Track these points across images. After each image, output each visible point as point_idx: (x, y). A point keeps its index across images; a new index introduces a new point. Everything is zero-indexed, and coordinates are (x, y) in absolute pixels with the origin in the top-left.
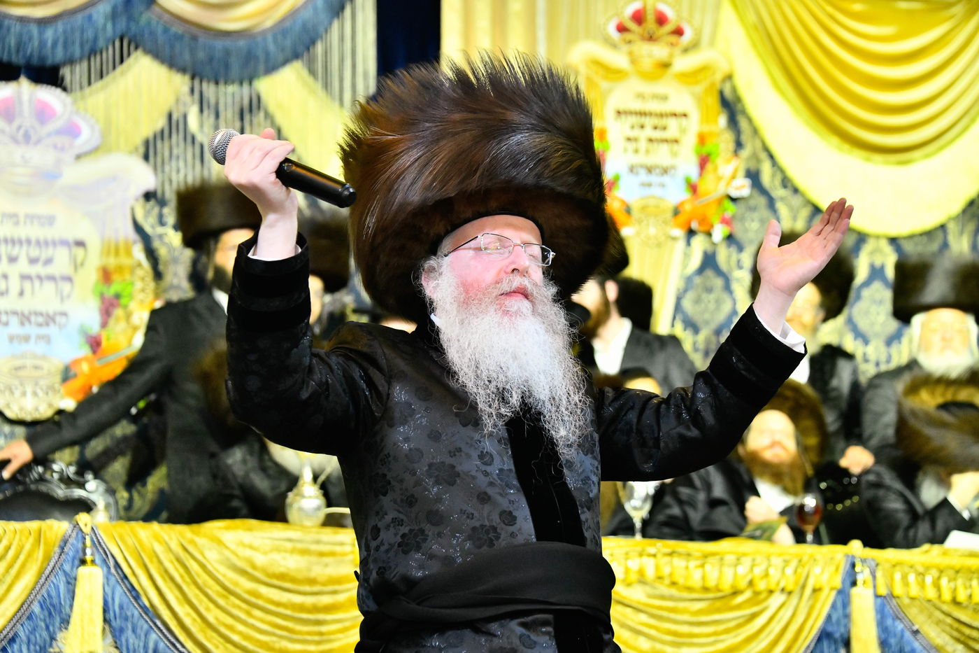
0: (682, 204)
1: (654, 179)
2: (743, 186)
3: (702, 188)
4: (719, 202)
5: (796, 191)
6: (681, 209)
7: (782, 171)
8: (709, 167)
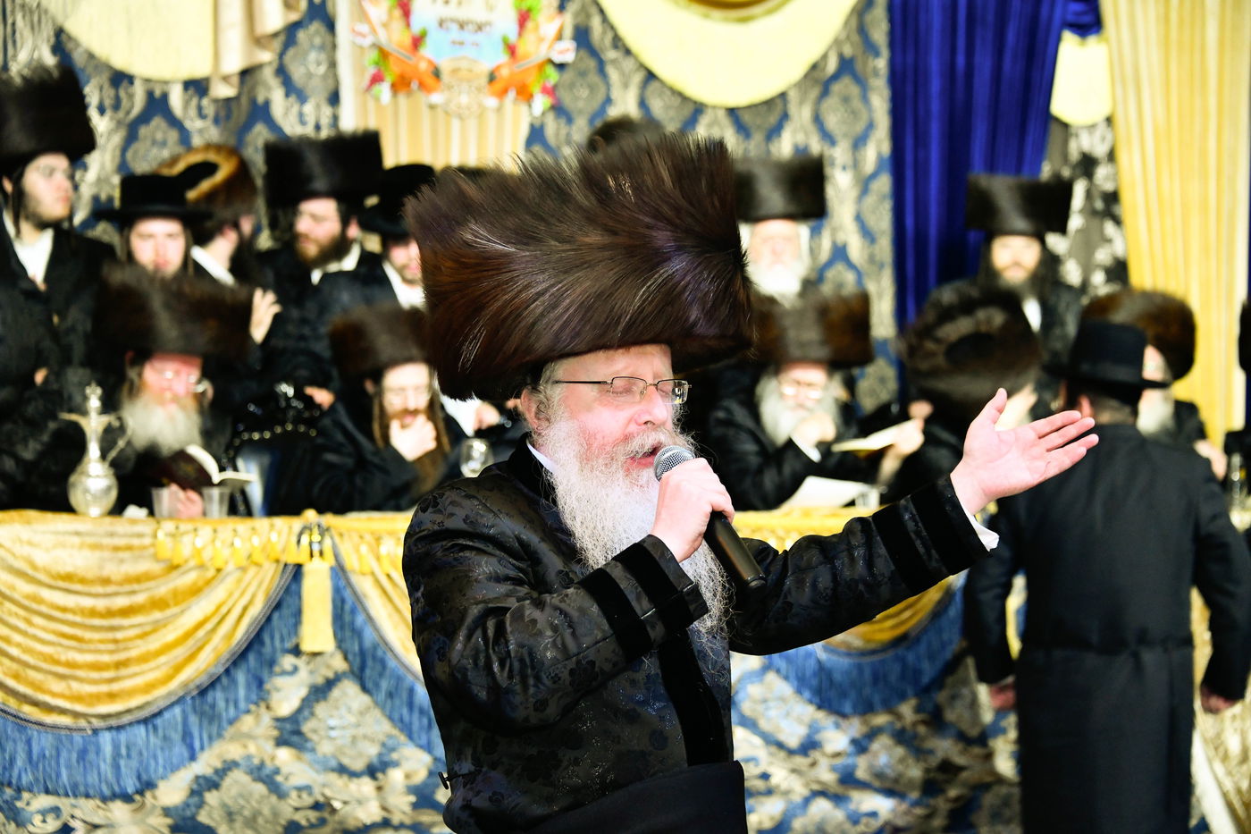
0: (498, 68)
1: (467, 36)
2: (568, 50)
3: (521, 50)
4: (541, 67)
5: (628, 52)
6: (497, 74)
7: (612, 28)
8: (530, 25)
